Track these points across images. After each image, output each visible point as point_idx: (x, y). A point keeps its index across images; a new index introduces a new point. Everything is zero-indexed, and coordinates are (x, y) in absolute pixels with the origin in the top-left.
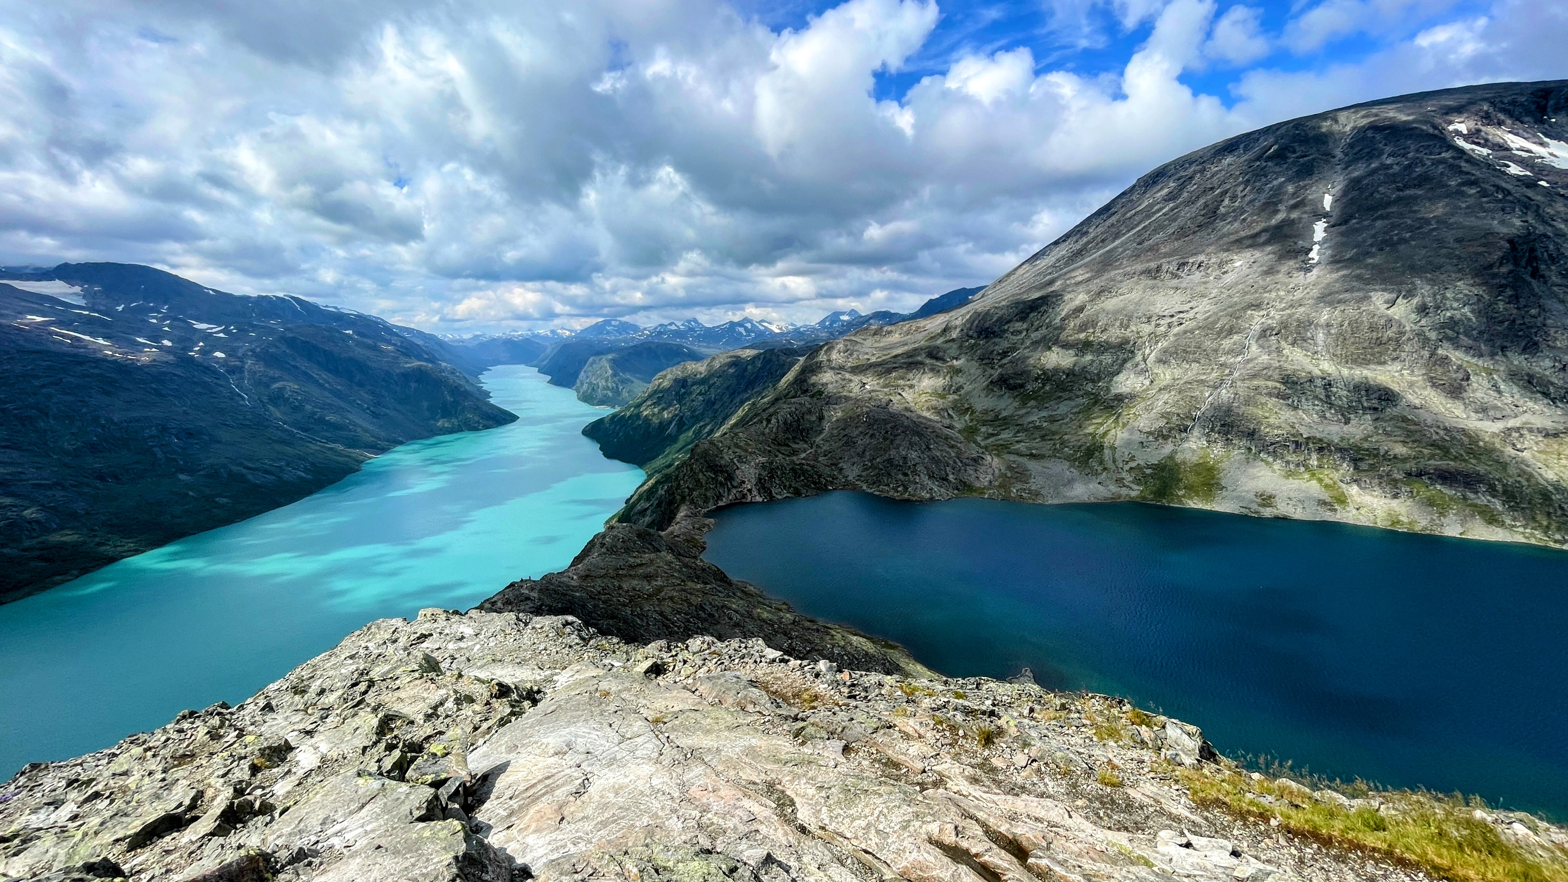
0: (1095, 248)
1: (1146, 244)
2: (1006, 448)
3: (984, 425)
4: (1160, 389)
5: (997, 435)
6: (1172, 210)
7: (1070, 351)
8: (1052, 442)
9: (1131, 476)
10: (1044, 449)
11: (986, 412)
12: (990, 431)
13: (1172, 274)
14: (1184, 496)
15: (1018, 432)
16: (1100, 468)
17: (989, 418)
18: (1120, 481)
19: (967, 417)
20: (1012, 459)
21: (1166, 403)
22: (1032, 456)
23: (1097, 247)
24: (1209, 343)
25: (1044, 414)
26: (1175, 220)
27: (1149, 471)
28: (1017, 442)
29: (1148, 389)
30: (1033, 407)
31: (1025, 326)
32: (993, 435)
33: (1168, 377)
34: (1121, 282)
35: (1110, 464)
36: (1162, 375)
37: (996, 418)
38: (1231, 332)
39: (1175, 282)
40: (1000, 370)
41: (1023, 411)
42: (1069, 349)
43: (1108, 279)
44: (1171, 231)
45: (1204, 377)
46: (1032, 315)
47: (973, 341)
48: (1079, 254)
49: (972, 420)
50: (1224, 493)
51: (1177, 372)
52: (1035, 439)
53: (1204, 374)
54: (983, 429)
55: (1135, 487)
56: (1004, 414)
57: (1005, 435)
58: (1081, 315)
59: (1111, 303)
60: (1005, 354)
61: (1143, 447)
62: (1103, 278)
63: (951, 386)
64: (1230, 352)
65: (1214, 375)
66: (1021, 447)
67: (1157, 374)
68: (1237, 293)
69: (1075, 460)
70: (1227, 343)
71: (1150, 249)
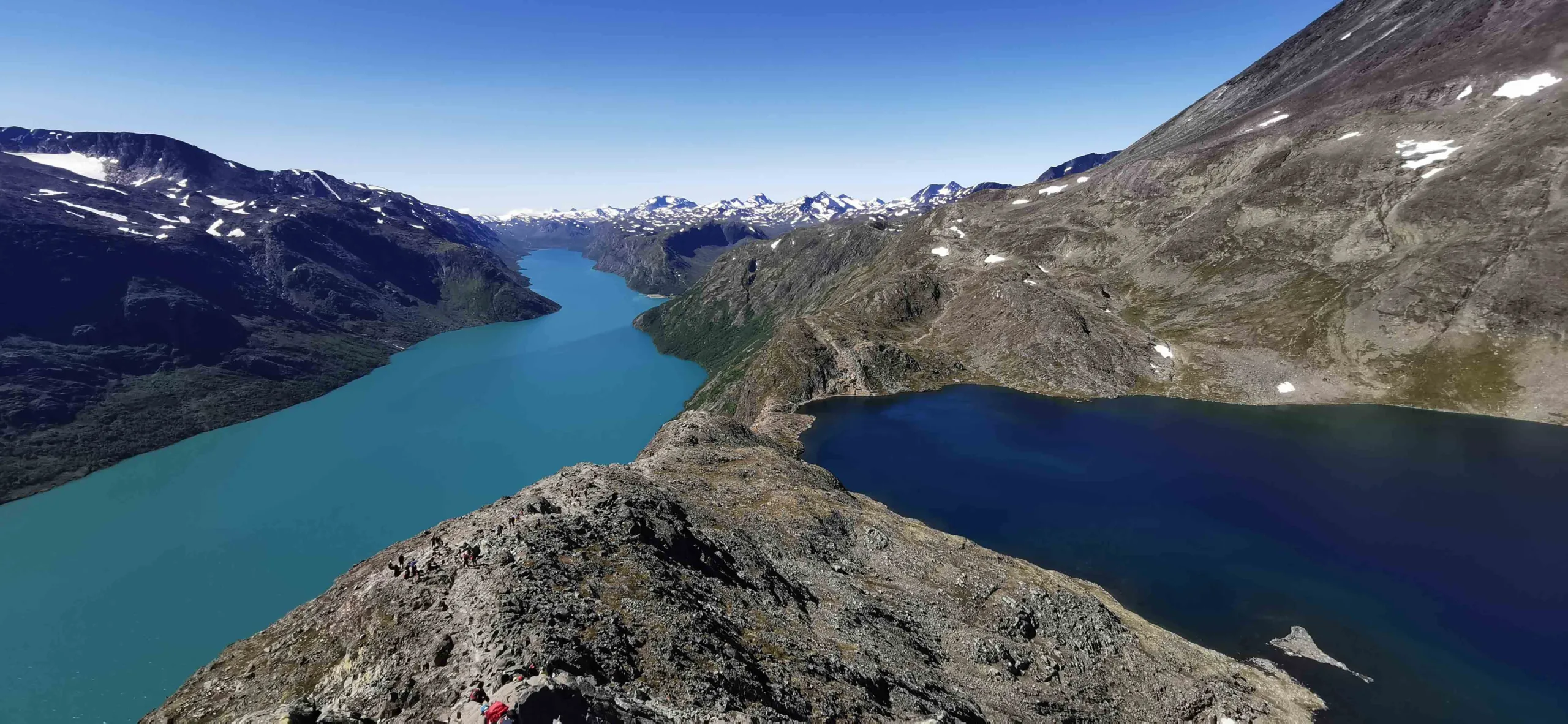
0: (1293, 81)
1: (1373, 70)
2: (1186, 334)
3: (1151, 306)
4: (1408, 257)
5: (1171, 318)
6: (1411, 23)
7: (1269, 211)
8: (1251, 326)
9: (1371, 370)
10: (1239, 336)
11: (1151, 291)
12: (1161, 313)
13: (1419, 104)
14: (1456, 398)
15: (1200, 314)
16: (1324, 361)
17: (1158, 297)
18: (1355, 377)
19: (1128, 297)
20: (1195, 347)
21: (1417, 274)
22: (1223, 343)
23: (1297, 80)
24: (1485, 191)
25: (1237, 290)
26: (1418, 36)
27: (1398, 364)
28: (1201, 326)
29: (1387, 257)
30: (1218, 283)
31: (1201, 180)
32: (1166, 318)
33: (1418, 240)
34: (1341, 118)
35: (1336, 354)
36: (1408, 238)
37: (1167, 298)
38: (1521, 175)
39: (1425, 114)
40: (1169, 238)
41: (1206, 288)
42: (1266, 208)
43: (1320, 116)
44: (1411, 50)
45: (1478, 238)
46: (1210, 166)
47: (1129, 203)
48: (1271, 89)
49: (1134, 300)
50: (1521, 394)
51: (1434, 234)
52: (1224, 323)
53: (1478, 233)
54: (1151, 311)
55: (1377, 384)
56: (1178, 292)
57: (1182, 318)
58: (1283, 164)
59: (1326, 147)
60: (1173, 217)
61: (1386, 333)
62: (1314, 115)
63: (1104, 258)
64: (1517, 203)
65: (1493, 235)
66: (1210, 333)
67: (1400, 237)
68: (1525, 123)
69: (1286, 349)
70: (1513, 192)
71: (1381, 75)
